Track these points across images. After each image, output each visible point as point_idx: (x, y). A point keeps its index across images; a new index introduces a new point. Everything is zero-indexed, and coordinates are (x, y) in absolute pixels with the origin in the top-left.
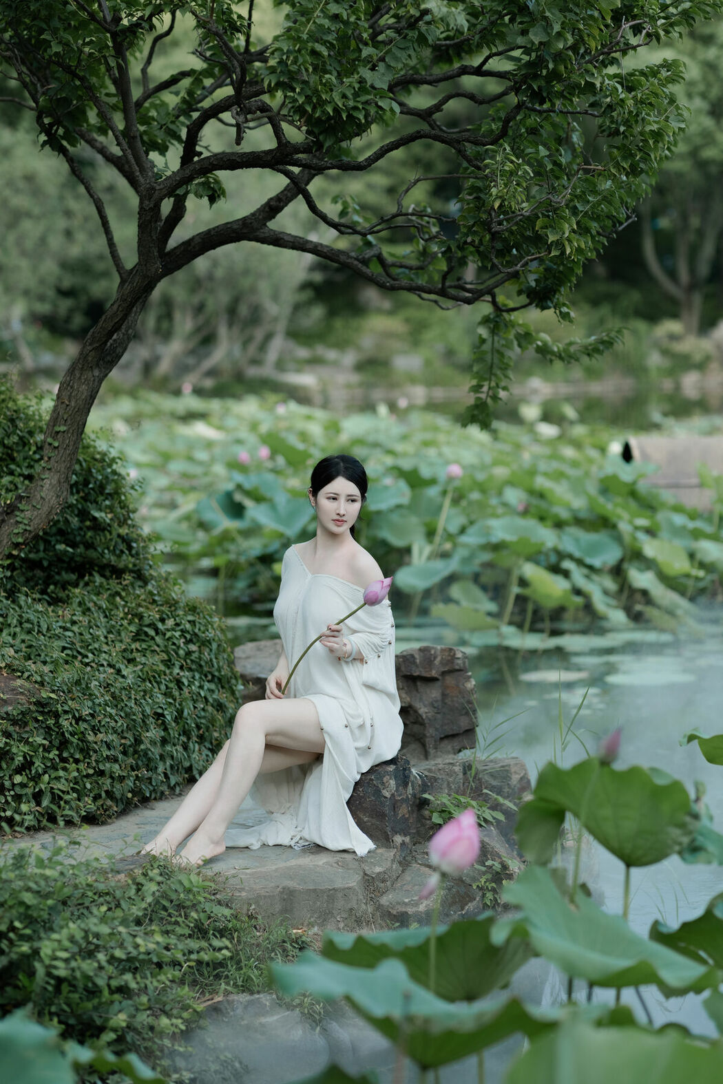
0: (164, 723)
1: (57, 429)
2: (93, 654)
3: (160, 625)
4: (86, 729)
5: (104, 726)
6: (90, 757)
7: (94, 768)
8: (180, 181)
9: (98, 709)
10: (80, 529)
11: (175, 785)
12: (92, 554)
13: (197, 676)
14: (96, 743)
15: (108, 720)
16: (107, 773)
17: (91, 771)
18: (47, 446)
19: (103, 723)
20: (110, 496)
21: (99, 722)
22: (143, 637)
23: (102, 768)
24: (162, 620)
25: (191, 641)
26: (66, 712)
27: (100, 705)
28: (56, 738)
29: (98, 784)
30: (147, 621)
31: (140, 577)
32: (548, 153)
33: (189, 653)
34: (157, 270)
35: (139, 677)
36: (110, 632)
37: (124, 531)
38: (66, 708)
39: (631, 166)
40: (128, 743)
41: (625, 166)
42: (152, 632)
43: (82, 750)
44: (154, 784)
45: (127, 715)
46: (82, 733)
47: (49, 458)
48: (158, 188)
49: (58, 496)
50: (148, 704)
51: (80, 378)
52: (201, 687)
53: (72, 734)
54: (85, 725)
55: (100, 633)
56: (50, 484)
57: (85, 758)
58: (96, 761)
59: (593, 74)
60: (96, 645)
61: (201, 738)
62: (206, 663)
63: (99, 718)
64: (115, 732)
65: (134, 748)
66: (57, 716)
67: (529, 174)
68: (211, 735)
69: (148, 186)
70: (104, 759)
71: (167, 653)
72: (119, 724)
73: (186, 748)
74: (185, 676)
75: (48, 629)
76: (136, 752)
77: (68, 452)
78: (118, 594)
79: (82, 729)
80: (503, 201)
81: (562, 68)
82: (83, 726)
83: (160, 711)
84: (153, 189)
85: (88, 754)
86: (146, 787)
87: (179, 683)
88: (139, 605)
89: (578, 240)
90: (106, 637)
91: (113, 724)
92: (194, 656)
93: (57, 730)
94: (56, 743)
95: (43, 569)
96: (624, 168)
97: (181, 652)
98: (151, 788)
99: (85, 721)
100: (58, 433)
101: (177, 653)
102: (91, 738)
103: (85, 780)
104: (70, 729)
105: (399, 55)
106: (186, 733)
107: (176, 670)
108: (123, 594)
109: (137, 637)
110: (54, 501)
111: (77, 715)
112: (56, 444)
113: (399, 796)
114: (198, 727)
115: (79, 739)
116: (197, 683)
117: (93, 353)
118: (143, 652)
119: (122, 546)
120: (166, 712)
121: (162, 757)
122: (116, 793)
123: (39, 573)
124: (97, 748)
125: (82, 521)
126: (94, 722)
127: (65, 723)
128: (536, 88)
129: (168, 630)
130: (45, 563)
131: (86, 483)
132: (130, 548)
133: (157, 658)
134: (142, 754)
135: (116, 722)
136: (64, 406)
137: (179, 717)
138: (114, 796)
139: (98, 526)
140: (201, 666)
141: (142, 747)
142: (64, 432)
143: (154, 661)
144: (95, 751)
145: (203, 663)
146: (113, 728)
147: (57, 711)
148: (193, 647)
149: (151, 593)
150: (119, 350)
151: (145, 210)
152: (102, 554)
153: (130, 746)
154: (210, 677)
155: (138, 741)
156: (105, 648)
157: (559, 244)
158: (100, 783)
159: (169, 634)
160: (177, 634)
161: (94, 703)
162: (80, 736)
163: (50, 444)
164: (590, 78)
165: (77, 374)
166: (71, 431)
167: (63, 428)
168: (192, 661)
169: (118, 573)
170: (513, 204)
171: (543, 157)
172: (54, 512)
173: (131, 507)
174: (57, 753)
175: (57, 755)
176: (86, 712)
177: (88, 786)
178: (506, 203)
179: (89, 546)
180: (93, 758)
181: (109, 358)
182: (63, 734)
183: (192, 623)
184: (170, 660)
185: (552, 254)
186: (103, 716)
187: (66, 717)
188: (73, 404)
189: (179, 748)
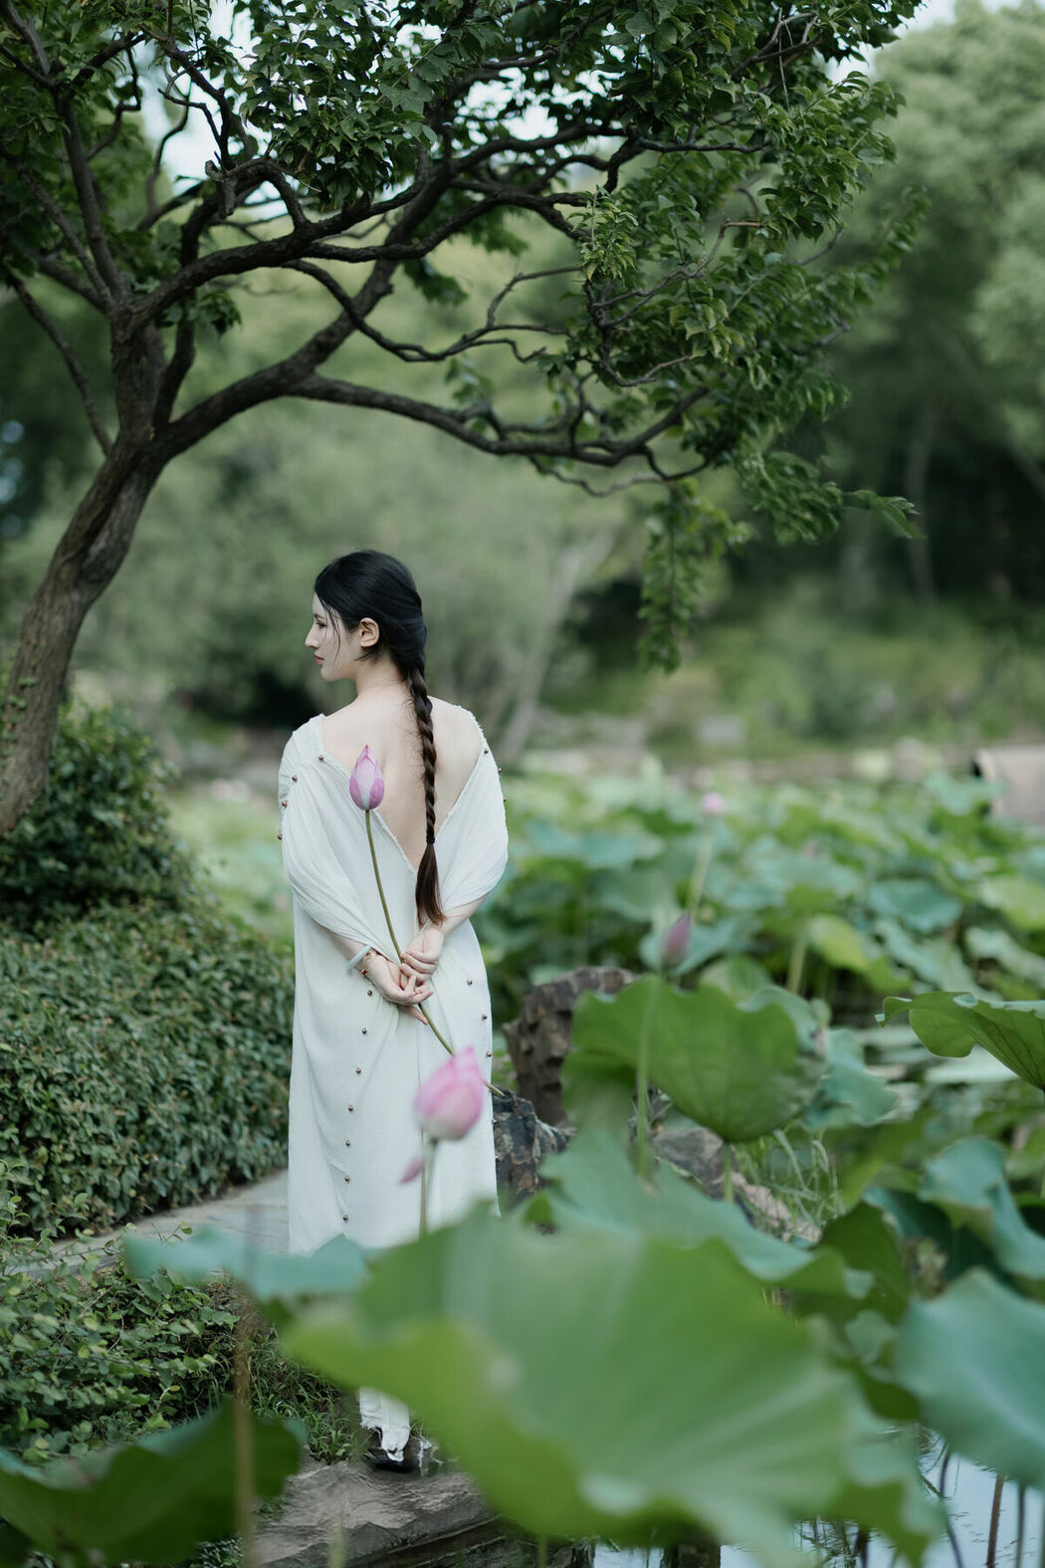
0: (191, 1095)
1: (22, 681)
2: (88, 1003)
3: (193, 965)
4: (59, 1095)
5: (88, 1091)
6: (68, 1135)
7: (74, 1153)
8: (166, 298)
9: (78, 1068)
10: (80, 839)
11: (208, 1183)
12: (99, 875)
13: (250, 1033)
14: (74, 1115)
15: (95, 1083)
16: (94, 1159)
17: (69, 1157)
18: (9, 707)
19: (86, 1087)
20: (125, 792)
21: (81, 1085)
22: (169, 981)
23: (86, 1151)
24: (195, 957)
25: (243, 987)
26: (28, 1071)
27: (81, 1061)
28: (13, 1110)
29: (80, 1175)
30: (173, 958)
31: (172, 903)
32: (671, 204)
33: (239, 1004)
34: (147, 433)
35: (154, 1031)
36: (116, 975)
37: (147, 840)
38: (28, 1065)
39: (799, 218)
40: (129, 1118)
41: (790, 218)
42: (180, 973)
43: (54, 1127)
44: (172, 1177)
45: (129, 1080)
46: (54, 1101)
47: (14, 725)
48: (135, 310)
49: (29, 781)
50: (162, 1064)
51: (51, 606)
52: (256, 1049)
53: (38, 1103)
54: (59, 1090)
55: (102, 976)
56: (18, 763)
57: (60, 1138)
58: (76, 1141)
59: (725, 81)
60: (92, 991)
61: (254, 1121)
62: (266, 1017)
63: (80, 1080)
64: (107, 1100)
65: (140, 1127)
66: (14, 1077)
67: (632, 222)
68: (269, 1115)
69: (122, 308)
70: (90, 1139)
71: (202, 1000)
72: (112, 1089)
73: (227, 1131)
74: (230, 1033)
75: (20, 972)
76: (140, 1132)
77: (40, 715)
78: (134, 926)
79: (53, 1096)
80: (599, 267)
81: (679, 74)
82: (54, 1091)
83: (184, 1077)
84: (128, 312)
85: (64, 1132)
86: (161, 1182)
87: (220, 1042)
88: (163, 937)
89: (731, 335)
90: (110, 982)
91: (103, 1089)
92: (246, 1008)
93: (15, 1098)
94: (15, 1116)
95: (26, 899)
96: (789, 222)
97: (226, 1002)
98: (169, 1184)
99: (58, 1083)
100: (23, 687)
101: (219, 1003)
102: (66, 1106)
103: (61, 1170)
104: (34, 1094)
105: (437, 65)
106: (230, 1112)
107: (216, 1025)
108: (143, 925)
109: (158, 980)
110: (23, 787)
111: (45, 1075)
112: (22, 703)
113: (520, 1158)
114: (248, 1102)
115: (49, 1110)
116: (249, 1044)
117: (67, 568)
118: (167, 1002)
119: (146, 863)
120: (194, 1080)
121: (186, 1142)
122: (111, 1189)
123: (21, 906)
124: (77, 1123)
125: (82, 829)
126: (74, 1086)
127: (26, 1085)
128: (643, 106)
129: (205, 970)
130: (28, 890)
131: (89, 774)
132: (156, 865)
133: (185, 1008)
134: (149, 1131)
135: (107, 1085)
136: (30, 648)
137: (217, 1087)
138: (109, 1195)
139: (106, 834)
140: (258, 1023)
141: (150, 1122)
142: (32, 686)
143: (182, 1012)
144: (74, 1128)
145: (261, 1018)
146: (102, 1095)
147: (13, 1070)
148: (246, 996)
149: (185, 925)
150: (109, 565)
151: (120, 345)
152: (115, 875)
153: (132, 1123)
154: (272, 1036)
155: (144, 1115)
156: (106, 995)
157: (703, 339)
158: (83, 1173)
159: (205, 976)
160: (219, 975)
161: (72, 1060)
162: (51, 1105)
163: (13, 705)
164: (720, 85)
165: (47, 599)
166: (43, 683)
167: (30, 680)
168: (245, 1015)
169: (135, 898)
170: (613, 269)
171: (665, 211)
172: (24, 803)
173: (160, 809)
174: (16, 1130)
175: (17, 1135)
176: (59, 1069)
177: (66, 1179)
178: (604, 270)
179: (95, 863)
180: (72, 1138)
181: (94, 576)
182: (25, 1105)
183: (246, 963)
184: (207, 1012)
185: (694, 355)
186: (85, 1078)
187: (28, 1078)
188: (43, 643)
189: (215, 1129)
